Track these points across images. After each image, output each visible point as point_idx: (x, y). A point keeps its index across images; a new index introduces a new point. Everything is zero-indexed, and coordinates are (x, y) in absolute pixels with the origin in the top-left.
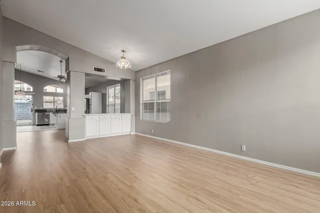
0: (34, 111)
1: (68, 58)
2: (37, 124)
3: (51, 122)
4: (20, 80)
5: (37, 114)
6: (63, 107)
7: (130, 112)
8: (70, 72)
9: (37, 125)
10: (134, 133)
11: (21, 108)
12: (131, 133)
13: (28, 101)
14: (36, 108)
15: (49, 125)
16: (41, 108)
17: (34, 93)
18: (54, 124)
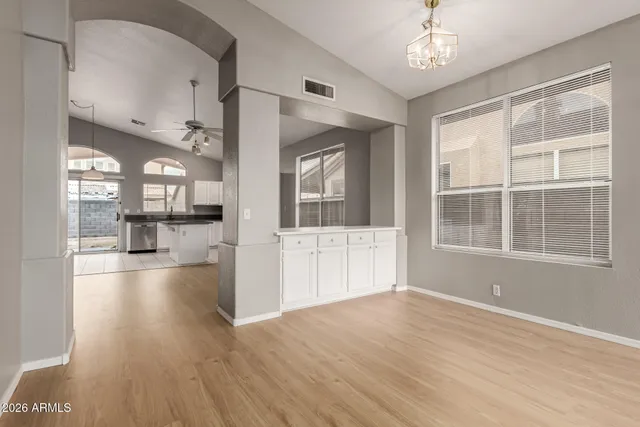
0: (122, 218)
1: (234, 44)
2: (129, 249)
3: (160, 245)
4: (93, 147)
5: (129, 225)
6: (184, 210)
7: (393, 226)
8: (236, 91)
9: (130, 252)
10: (405, 288)
11: (96, 211)
12: (398, 289)
13: (111, 196)
14: (127, 212)
15: (154, 251)
16: (138, 212)
17: (123, 178)
18: (167, 250)
